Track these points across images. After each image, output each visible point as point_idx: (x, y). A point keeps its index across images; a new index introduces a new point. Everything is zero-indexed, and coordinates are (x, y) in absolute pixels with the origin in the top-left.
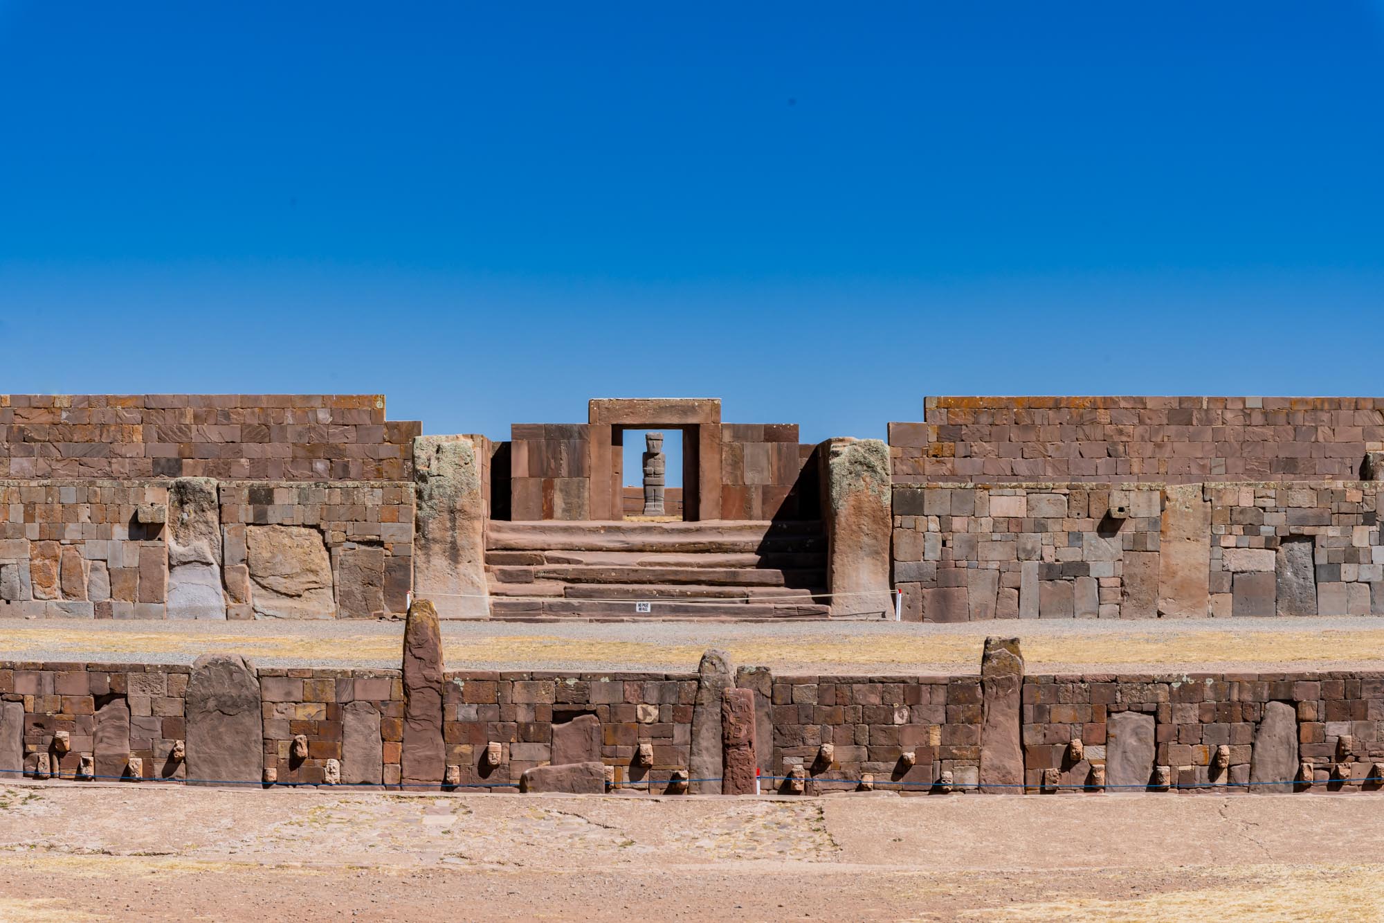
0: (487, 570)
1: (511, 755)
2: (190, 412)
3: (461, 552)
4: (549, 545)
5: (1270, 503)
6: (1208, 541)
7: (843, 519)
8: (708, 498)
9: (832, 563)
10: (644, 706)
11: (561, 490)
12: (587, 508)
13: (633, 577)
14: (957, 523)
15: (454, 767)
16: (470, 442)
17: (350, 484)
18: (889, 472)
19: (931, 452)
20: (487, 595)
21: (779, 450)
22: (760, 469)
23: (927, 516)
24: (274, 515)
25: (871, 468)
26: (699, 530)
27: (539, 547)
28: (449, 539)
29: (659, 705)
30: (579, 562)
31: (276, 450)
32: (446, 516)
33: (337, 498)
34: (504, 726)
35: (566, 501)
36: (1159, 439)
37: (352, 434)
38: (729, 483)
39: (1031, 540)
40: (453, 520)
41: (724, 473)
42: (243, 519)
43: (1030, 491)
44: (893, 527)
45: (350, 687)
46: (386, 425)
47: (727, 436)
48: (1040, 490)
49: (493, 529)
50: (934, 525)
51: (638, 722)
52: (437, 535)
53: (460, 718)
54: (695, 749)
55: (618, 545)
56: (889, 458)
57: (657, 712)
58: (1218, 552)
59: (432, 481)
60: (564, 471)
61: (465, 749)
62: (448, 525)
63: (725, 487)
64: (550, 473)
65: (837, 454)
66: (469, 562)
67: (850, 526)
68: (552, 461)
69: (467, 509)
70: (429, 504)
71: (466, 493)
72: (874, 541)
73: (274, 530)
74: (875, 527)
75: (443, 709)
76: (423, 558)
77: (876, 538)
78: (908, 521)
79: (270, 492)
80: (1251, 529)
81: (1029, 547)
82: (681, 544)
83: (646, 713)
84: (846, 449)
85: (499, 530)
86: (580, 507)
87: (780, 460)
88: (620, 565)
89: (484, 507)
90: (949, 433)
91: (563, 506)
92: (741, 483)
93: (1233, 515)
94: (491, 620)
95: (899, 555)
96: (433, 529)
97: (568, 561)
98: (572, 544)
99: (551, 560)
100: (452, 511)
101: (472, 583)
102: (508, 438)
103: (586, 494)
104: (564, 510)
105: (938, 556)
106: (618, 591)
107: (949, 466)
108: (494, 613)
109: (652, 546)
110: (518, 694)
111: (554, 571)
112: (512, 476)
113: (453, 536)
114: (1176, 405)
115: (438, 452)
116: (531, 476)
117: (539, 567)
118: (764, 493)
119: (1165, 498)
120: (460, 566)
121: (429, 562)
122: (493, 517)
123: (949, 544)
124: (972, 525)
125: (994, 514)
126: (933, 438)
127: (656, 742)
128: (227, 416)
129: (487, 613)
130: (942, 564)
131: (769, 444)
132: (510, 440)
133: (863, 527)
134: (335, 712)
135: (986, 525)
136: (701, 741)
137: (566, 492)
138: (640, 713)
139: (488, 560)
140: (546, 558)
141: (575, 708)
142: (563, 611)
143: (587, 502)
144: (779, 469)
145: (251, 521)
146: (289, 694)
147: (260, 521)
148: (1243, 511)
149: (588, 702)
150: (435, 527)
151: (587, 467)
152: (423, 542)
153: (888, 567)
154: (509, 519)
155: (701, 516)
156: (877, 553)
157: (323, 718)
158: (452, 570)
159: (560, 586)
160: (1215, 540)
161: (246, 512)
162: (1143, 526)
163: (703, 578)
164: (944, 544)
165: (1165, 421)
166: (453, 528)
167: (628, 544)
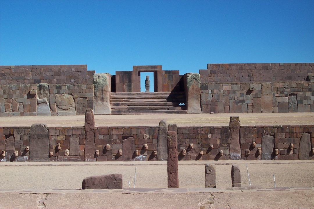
0: (110, 103)
1: (112, 148)
2: (42, 69)
3: (104, 99)
4: (124, 98)
5: (287, 87)
6: (272, 95)
7: (190, 91)
8: (160, 86)
9: (188, 101)
10: (145, 135)
11: (127, 86)
12: (133, 89)
13: (142, 104)
14: (215, 92)
15: (98, 151)
16: (106, 75)
17: (80, 84)
18: (200, 80)
19: (209, 76)
20: (110, 109)
21: (175, 76)
22: (171, 80)
23: (209, 90)
24: (62, 92)
25: (196, 79)
26: (157, 94)
27: (122, 98)
28: (102, 96)
29: (149, 134)
30: (131, 101)
31: (62, 77)
32: (101, 91)
33: (76, 87)
34: (110, 140)
36: (260, 73)
37: (80, 74)
39: (232, 95)
40: (102, 92)
41: (163, 81)
42: (54, 93)
43: (232, 84)
44: (201, 93)
45: (71, 131)
46: (87, 71)
47: (164, 73)
48: (234, 84)
49: (111, 94)
50: (210, 92)
51: (144, 138)
52: (99, 95)
53: (99, 138)
54: (158, 145)
55: (140, 98)
56: (200, 77)
57: (148, 136)
58: (275, 98)
59: (97, 83)
60: (127, 82)
61: (101, 146)
62: (101, 93)
63: (163, 84)
64: (124, 82)
65: (188, 76)
66: (106, 102)
67: (191, 93)
68: (125, 79)
69: (105, 90)
70: (97, 89)
71: (105, 86)
72: (196, 96)
73: (62, 95)
74: (197, 92)
75: (95, 136)
76: (96, 101)
78: (204, 91)
79: (61, 87)
80: (282, 92)
81: (232, 97)
82: (154, 97)
83: (146, 136)
84: (190, 75)
85: (113, 94)
86: (131, 89)
87: (175, 78)
88: (140, 102)
89: (110, 89)
90: (213, 72)
92: (167, 83)
93: (278, 89)
94: (111, 115)
95: (202, 99)
97: (128, 101)
98: (129, 97)
100: (102, 90)
101: (107, 106)
102: (115, 74)
103: (132, 87)
104: (127, 90)
105: (211, 99)
106: (140, 108)
107: (213, 79)
108: (112, 113)
109: (147, 98)
110: (114, 132)
111: (125, 103)
112: (116, 82)
114: (264, 65)
115: (99, 77)
116: (120, 83)
117: (122, 103)
118: (172, 86)
119: (262, 85)
120: (104, 103)
122: (112, 92)
123: (213, 96)
124: (219, 92)
125: (223, 90)
126: (209, 73)
127: (149, 143)
128: (51, 70)
129: (110, 113)
130: (212, 101)
131: (173, 75)
132: (115, 75)
133: (194, 93)
134: (68, 137)
135: (222, 91)
136: (160, 143)
138: (144, 136)
139: (110, 101)
140: (124, 100)
141: (129, 135)
142: (127, 112)
144: (175, 80)
145: (56, 93)
146: (56, 133)
147: (58, 93)
148: (280, 88)
149: (131, 134)
151: (132, 80)
152: (96, 97)
153: (200, 101)
154: (115, 92)
155: (158, 91)
156: (198, 98)
157: (64, 139)
158: (102, 103)
159: (127, 107)
160: (274, 95)
161: (55, 91)
162: (257, 92)
163: (158, 104)
164: (212, 96)
165: (261, 69)
166: (102, 94)
167: (142, 97)
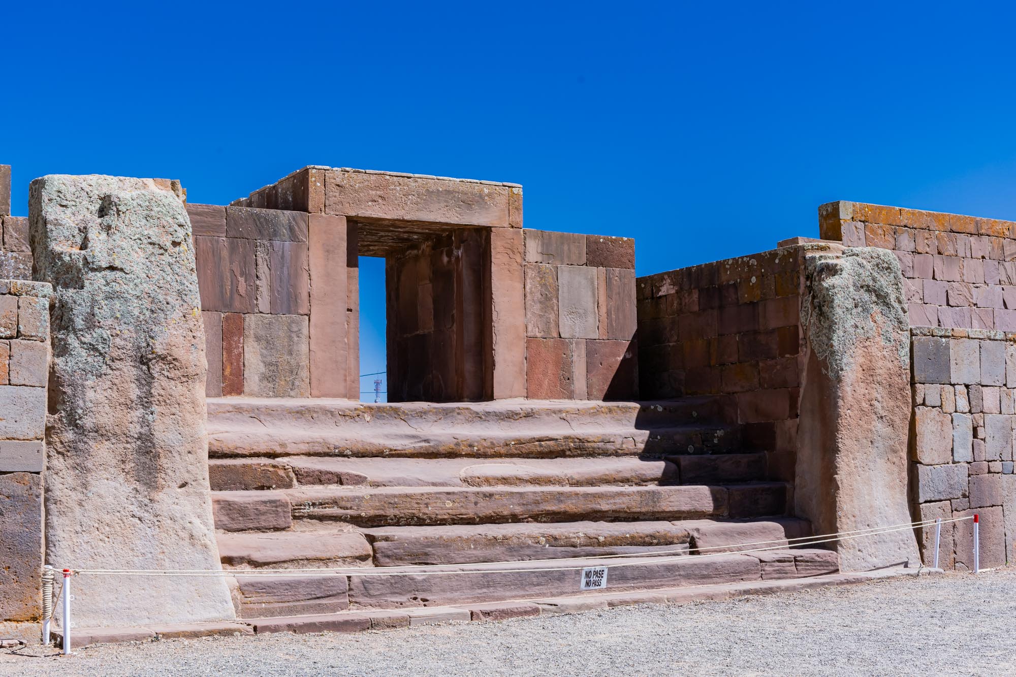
3: (163, 461)
4: (282, 445)
7: (848, 389)
8: (507, 359)
11: (258, 339)
12: (304, 374)
14: (988, 398)
18: (905, 308)
21: (608, 282)
22: (581, 311)
23: (953, 385)
25: (881, 298)
27: (263, 449)
28: (135, 429)
30: (359, 480)
32: (129, 370)
35: (269, 359)
38: (539, 335)
40: (147, 380)
41: (529, 315)
44: (914, 405)
47: (532, 252)
50: (963, 402)
52: (105, 417)
55: (411, 445)
59: (95, 282)
60: (264, 302)
62: (134, 392)
63: (530, 340)
64: (237, 304)
65: (832, 270)
66: (183, 486)
67: (858, 402)
68: (242, 280)
69: (178, 353)
70: (87, 339)
71: (177, 315)
72: (889, 430)
74: (892, 403)
76: (70, 478)
77: (892, 424)
78: (933, 394)
86: (293, 371)
87: (609, 297)
88: (434, 484)
91: (262, 368)
92: (555, 335)
95: (925, 454)
96: (97, 404)
97: (340, 480)
98: (325, 442)
99: (304, 477)
100: (143, 361)
101: (192, 536)
103: (304, 348)
104: (265, 378)
105: (968, 454)
106: (476, 542)
108: (245, 612)
109: (471, 446)
113: (144, 422)
115: (102, 212)
118: (590, 354)
120: (159, 496)
121: (85, 486)
123: (980, 433)
124: (1005, 401)
129: (230, 612)
130: (973, 469)
131: (594, 270)
133: (875, 403)
137: (267, 342)
140: (297, 473)
142: (393, 593)
143: (304, 362)
144: (608, 313)
150: (100, 397)
151: (304, 295)
152: (69, 435)
153: (906, 475)
155: (496, 393)
156: (895, 451)
158: (142, 505)
159: (354, 537)
164: (975, 433)
166: (146, 401)
167: (427, 441)
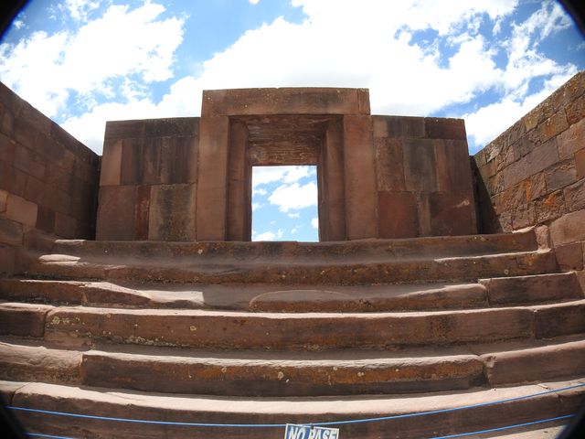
8: (360, 209)
11: (159, 202)
12: (192, 224)
21: (446, 148)
22: (424, 171)
35: (166, 215)
38: (388, 190)
41: (378, 176)
47: (380, 131)
55: (221, 272)
63: (381, 195)
64: (146, 180)
87: (448, 160)
91: (161, 222)
92: (402, 190)
103: (192, 206)
104: (162, 228)
109: (279, 274)
112: (101, 184)
116: (123, 183)
118: (433, 203)
131: (433, 141)
137: (166, 203)
143: (191, 216)
144: (448, 172)
151: (193, 170)
167: (237, 270)
